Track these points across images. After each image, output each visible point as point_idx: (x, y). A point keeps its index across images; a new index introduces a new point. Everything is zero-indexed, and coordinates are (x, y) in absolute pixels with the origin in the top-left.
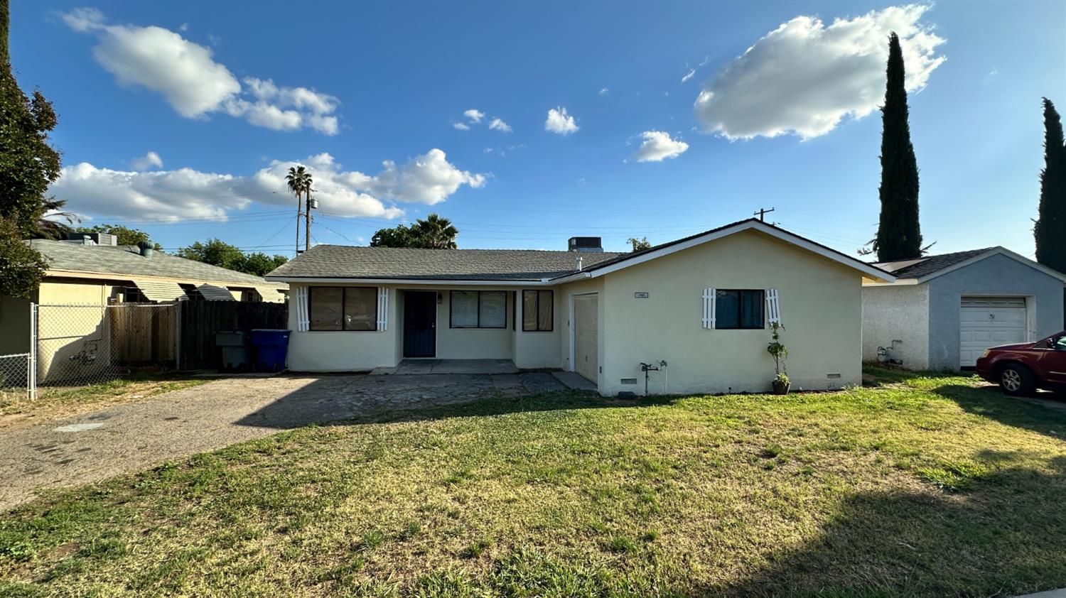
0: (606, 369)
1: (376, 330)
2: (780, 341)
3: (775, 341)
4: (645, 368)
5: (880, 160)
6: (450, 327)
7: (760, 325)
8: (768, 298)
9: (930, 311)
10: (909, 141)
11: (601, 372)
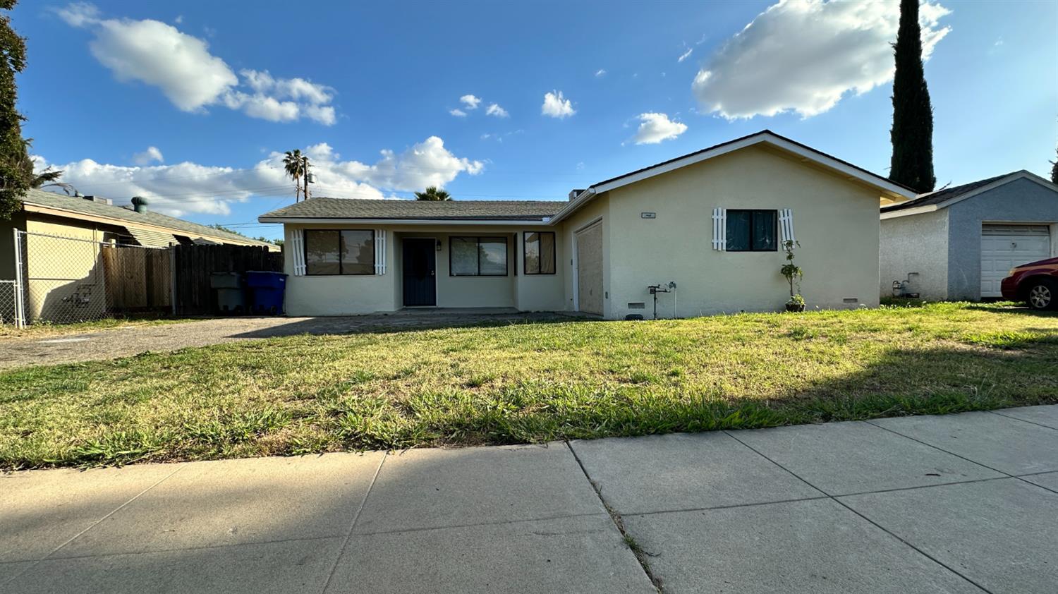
0: (612, 296)
1: (374, 273)
2: (795, 262)
3: (788, 263)
4: (653, 290)
5: (891, 101)
6: (451, 275)
7: (773, 247)
8: (781, 219)
9: (949, 239)
10: (923, 79)
11: (607, 297)
